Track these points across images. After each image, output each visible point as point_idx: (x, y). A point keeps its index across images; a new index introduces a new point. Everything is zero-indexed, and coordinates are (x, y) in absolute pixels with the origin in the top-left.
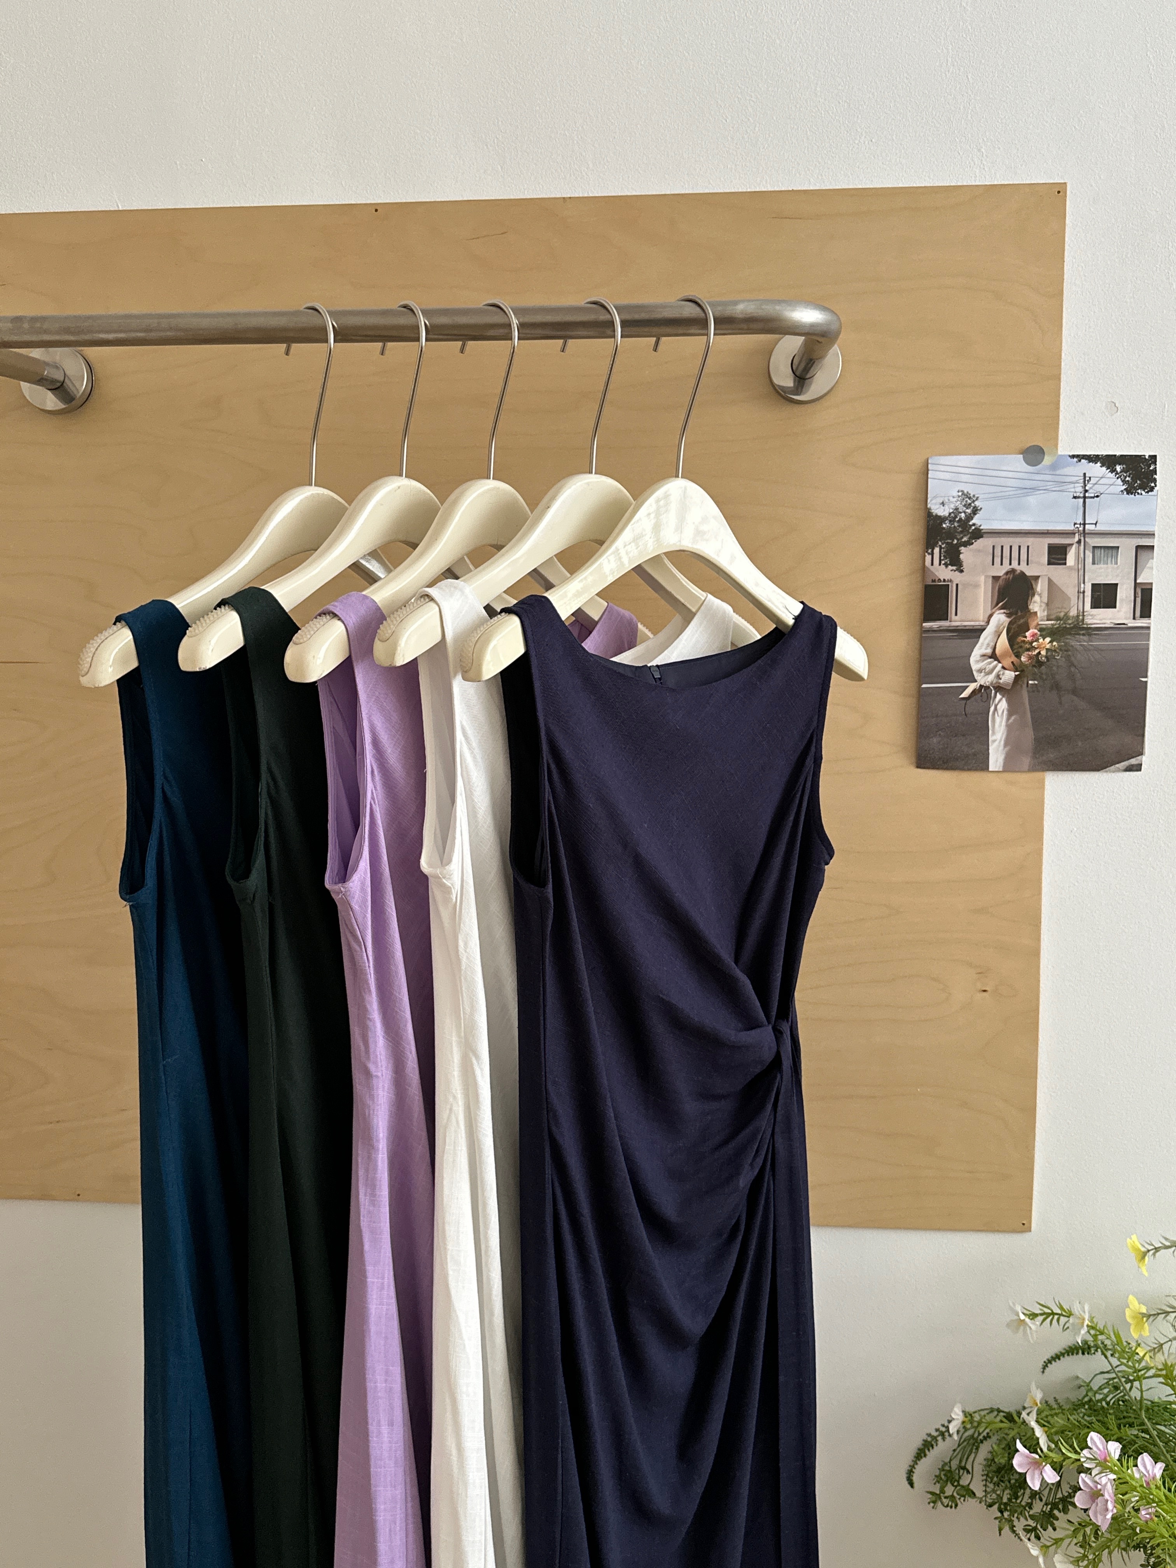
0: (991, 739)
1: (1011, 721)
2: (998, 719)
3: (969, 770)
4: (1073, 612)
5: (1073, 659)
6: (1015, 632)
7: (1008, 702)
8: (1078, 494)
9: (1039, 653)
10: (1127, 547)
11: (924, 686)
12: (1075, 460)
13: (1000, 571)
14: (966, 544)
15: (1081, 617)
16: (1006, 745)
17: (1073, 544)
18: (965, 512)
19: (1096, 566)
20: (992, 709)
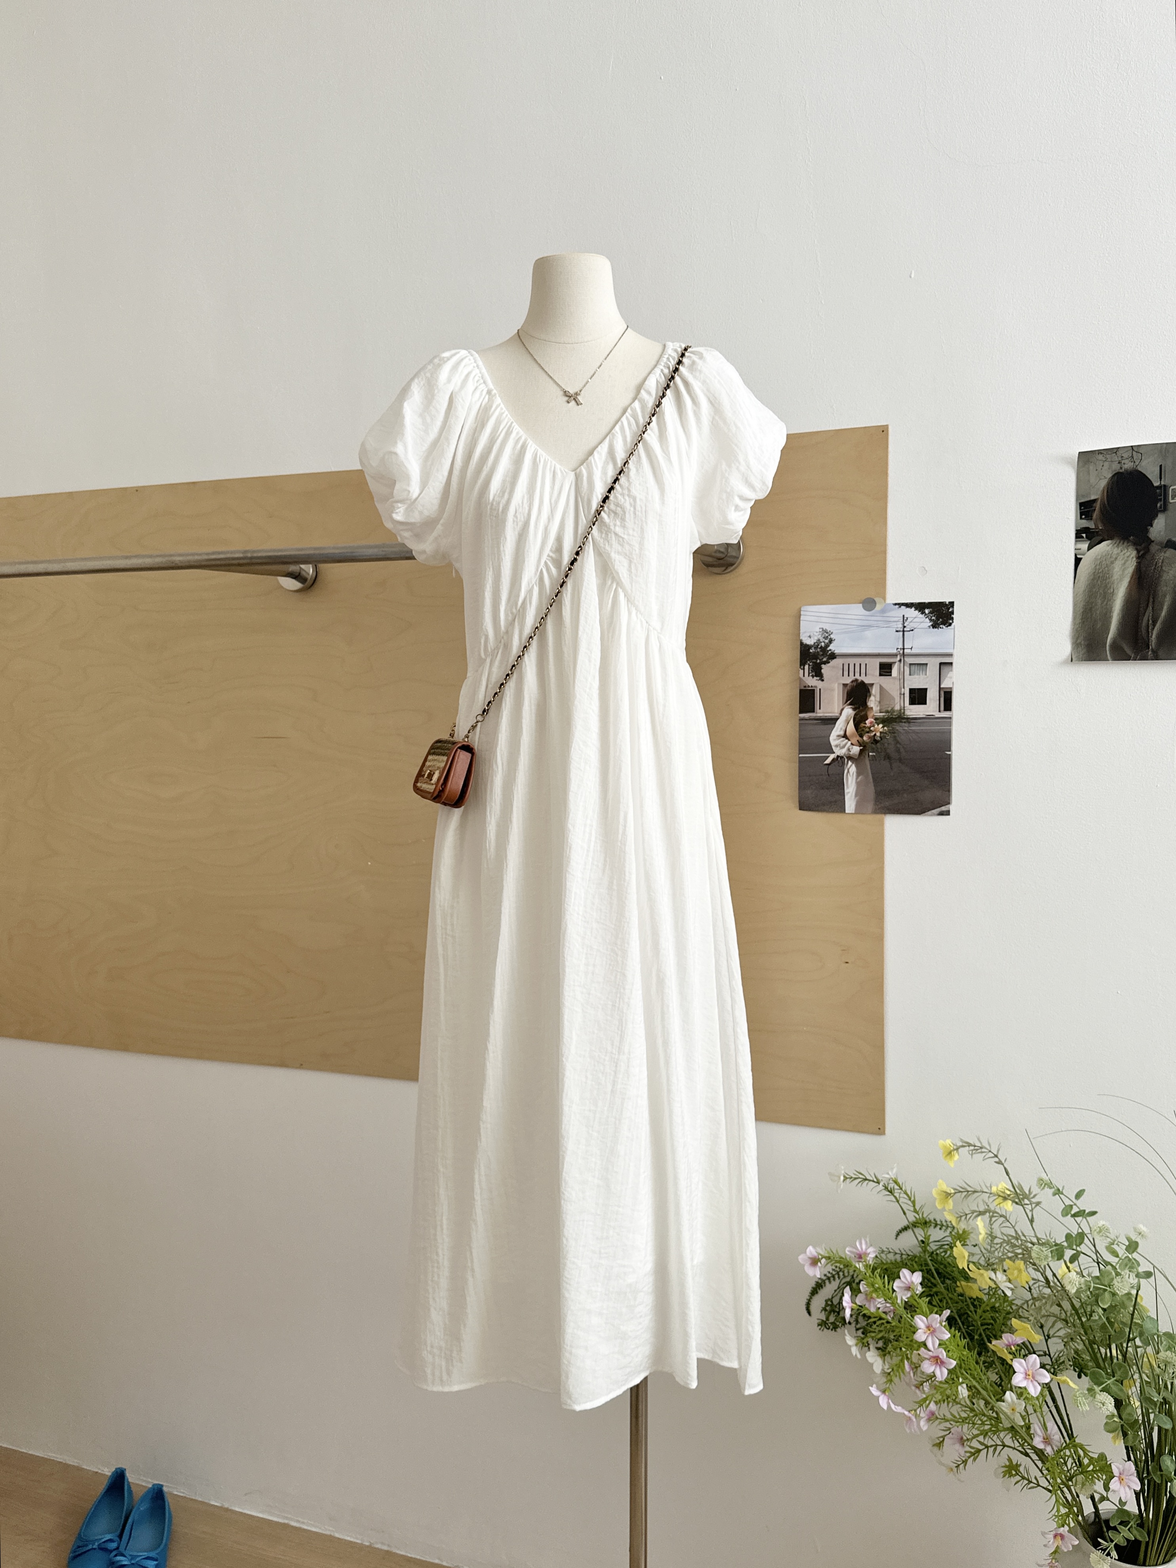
0: (846, 791)
1: (858, 780)
2: (850, 779)
3: (833, 812)
4: (897, 708)
5: (898, 739)
6: (859, 721)
7: (856, 766)
8: (899, 629)
9: (875, 735)
10: (933, 664)
11: (801, 755)
12: (897, 606)
13: (848, 680)
14: (825, 663)
15: (902, 711)
16: (856, 795)
17: (895, 662)
18: (824, 642)
19: (912, 676)
20: (846, 771)
